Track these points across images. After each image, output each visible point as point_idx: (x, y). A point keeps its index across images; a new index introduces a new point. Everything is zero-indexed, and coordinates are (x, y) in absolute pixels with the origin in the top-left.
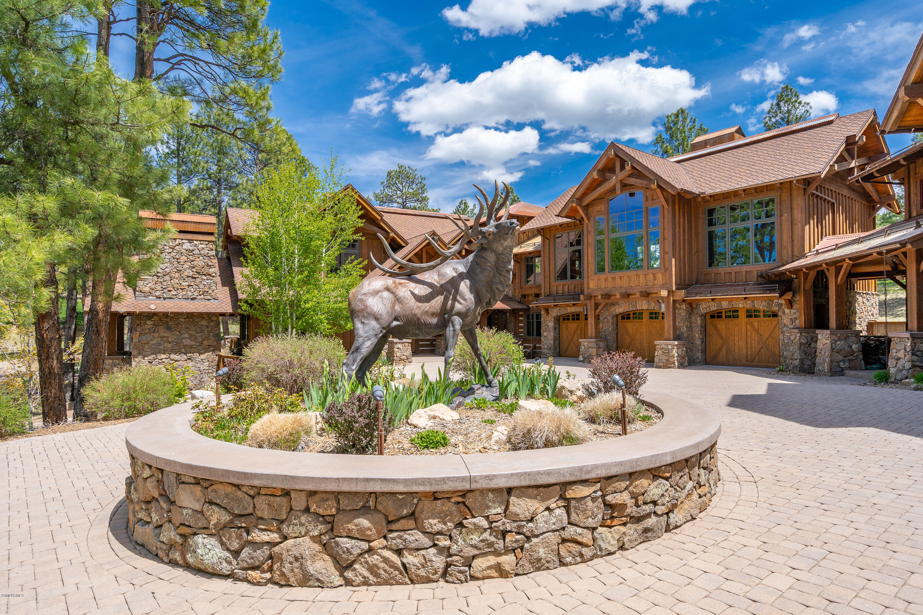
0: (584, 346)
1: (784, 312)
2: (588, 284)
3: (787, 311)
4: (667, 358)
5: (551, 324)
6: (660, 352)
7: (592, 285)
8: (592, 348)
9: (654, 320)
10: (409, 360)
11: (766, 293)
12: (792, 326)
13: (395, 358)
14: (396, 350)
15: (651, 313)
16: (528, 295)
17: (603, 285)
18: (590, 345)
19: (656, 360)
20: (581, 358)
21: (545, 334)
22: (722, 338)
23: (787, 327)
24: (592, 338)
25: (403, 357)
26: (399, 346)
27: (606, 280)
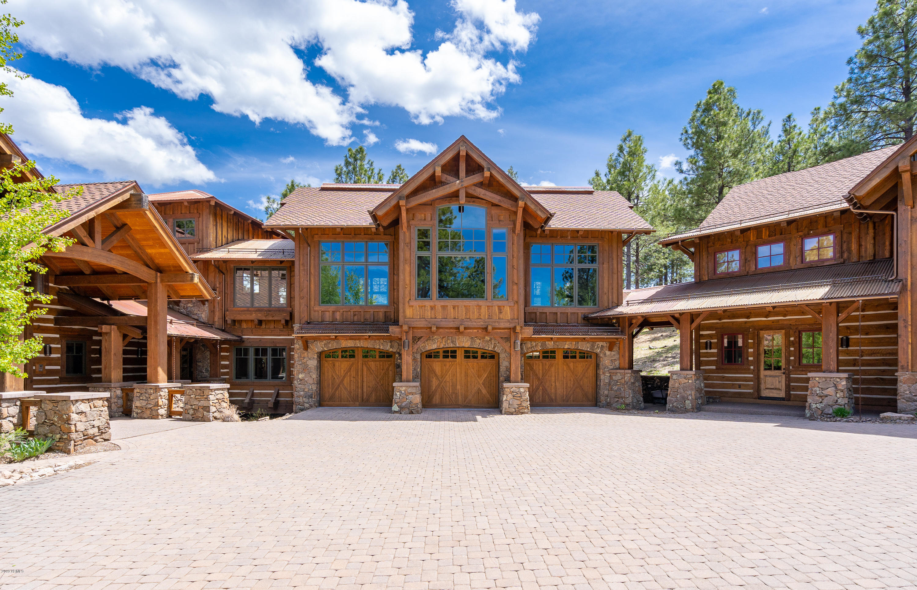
0: (400, 392)
1: (605, 354)
2: (404, 312)
3: (608, 353)
4: (519, 403)
5: (313, 363)
6: (510, 396)
7: (409, 312)
8: (412, 394)
9: (471, 360)
10: (105, 436)
11: (613, 335)
12: (612, 367)
13: (74, 436)
14: (74, 416)
15: (466, 352)
16: (240, 322)
17: (429, 314)
18: (410, 390)
19: (505, 405)
20: (395, 408)
21: (301, 376)
22: (539, 379)
23: (608, 368)
24: (408, 381)
25: (91, 432)
26: (83, 407)
27: (432, 308)
